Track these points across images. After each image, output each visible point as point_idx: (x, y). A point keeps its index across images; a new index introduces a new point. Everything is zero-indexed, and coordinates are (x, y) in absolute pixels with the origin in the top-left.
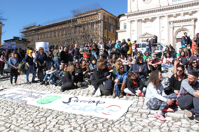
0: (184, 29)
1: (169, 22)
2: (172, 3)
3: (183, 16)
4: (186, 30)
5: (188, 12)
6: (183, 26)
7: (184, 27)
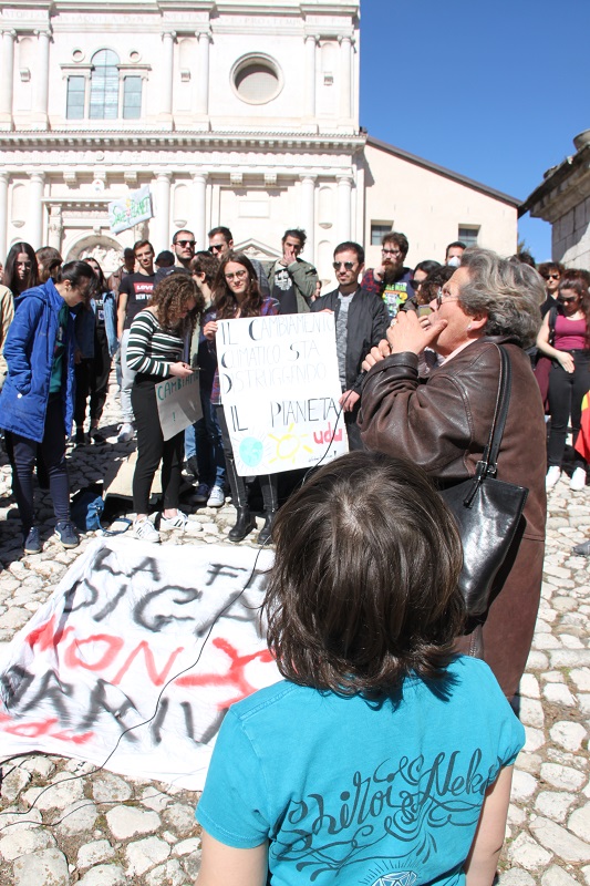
0: (106, 242)
1: (47, 203)
2: (65, 121)
3: (102, 185)
4: (114, 245)
5: (122, 174)
6: (102, 228)
7: (104, 233)
